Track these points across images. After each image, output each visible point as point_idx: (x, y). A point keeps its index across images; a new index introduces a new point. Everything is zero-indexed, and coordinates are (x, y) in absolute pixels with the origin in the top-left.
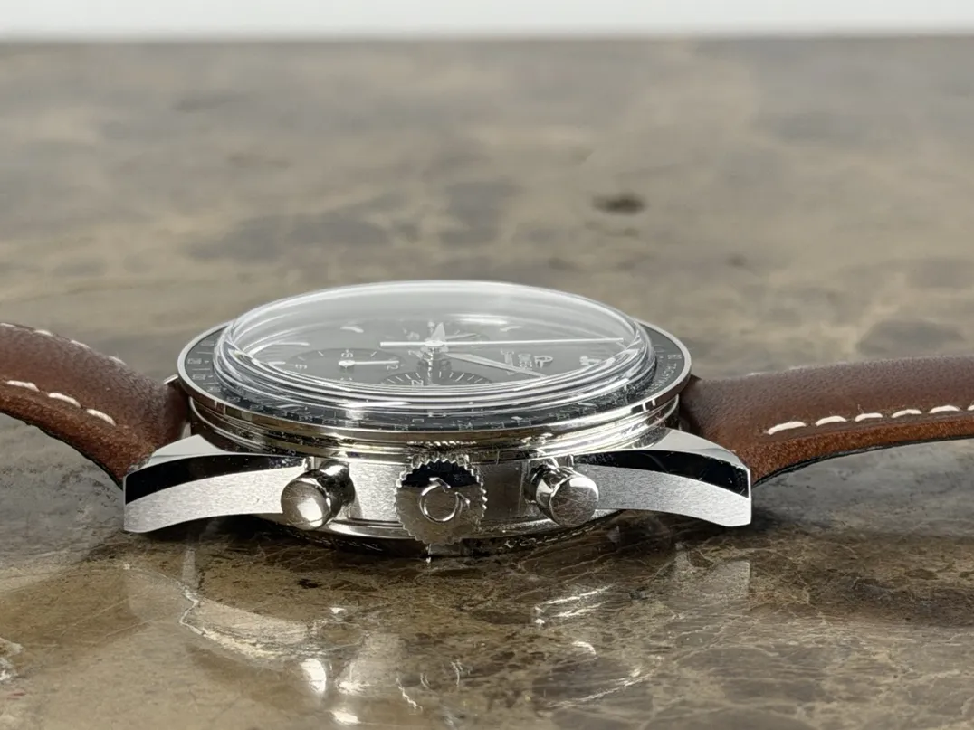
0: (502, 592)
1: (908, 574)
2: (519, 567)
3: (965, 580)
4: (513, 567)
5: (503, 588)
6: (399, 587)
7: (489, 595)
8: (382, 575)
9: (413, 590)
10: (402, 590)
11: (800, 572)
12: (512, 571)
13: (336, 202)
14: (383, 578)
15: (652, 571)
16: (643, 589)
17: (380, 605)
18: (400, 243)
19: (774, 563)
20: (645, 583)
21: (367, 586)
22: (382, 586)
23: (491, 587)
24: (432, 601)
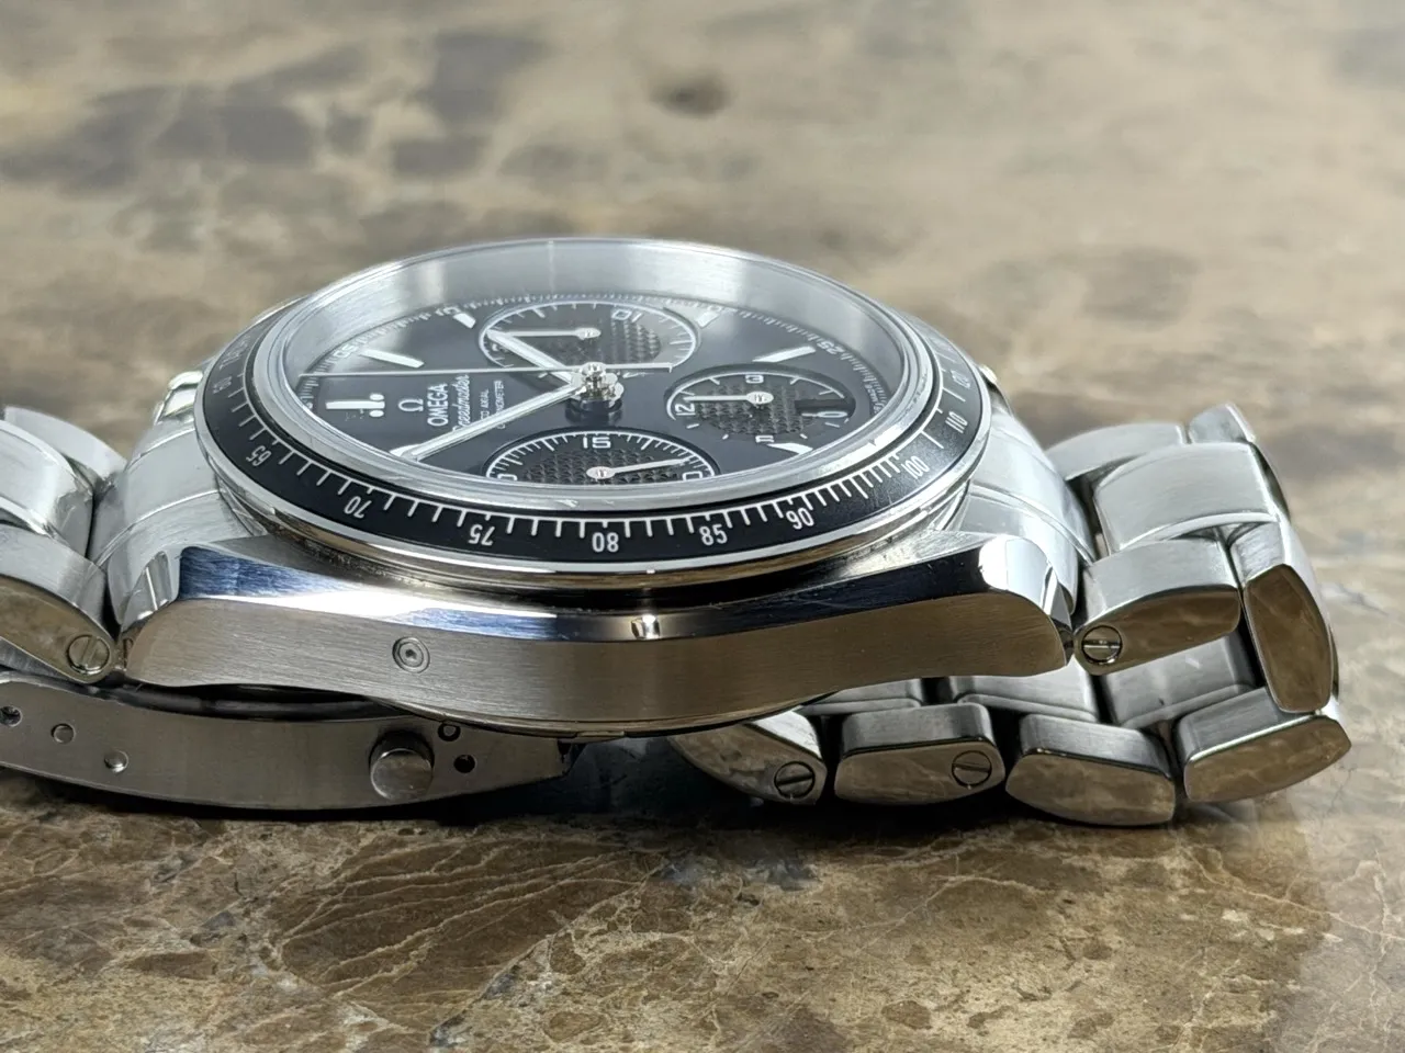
0: (226, 1016)
1: (886, 1010)
2: (275, 954)
3: (974, 1032)
4: (264, 953)
5: (234, 1005)
6: (70, 992)
7: (205, 1020)
8: (50, 958)
9: (89, 1000)
10: (71, 999)
11: (718, 995)
12: (260, 963)
13: (259, 60)
14: (53, 966)
15: (482, 978)
16: (456, 1021)
17: (23, 1034)
18: (328, 162)
19: (682, 970)
20: (463, 1006)
21: (19, 986)
22: (39, 990)
23: (214, 1002)
24: (112, 1027)
